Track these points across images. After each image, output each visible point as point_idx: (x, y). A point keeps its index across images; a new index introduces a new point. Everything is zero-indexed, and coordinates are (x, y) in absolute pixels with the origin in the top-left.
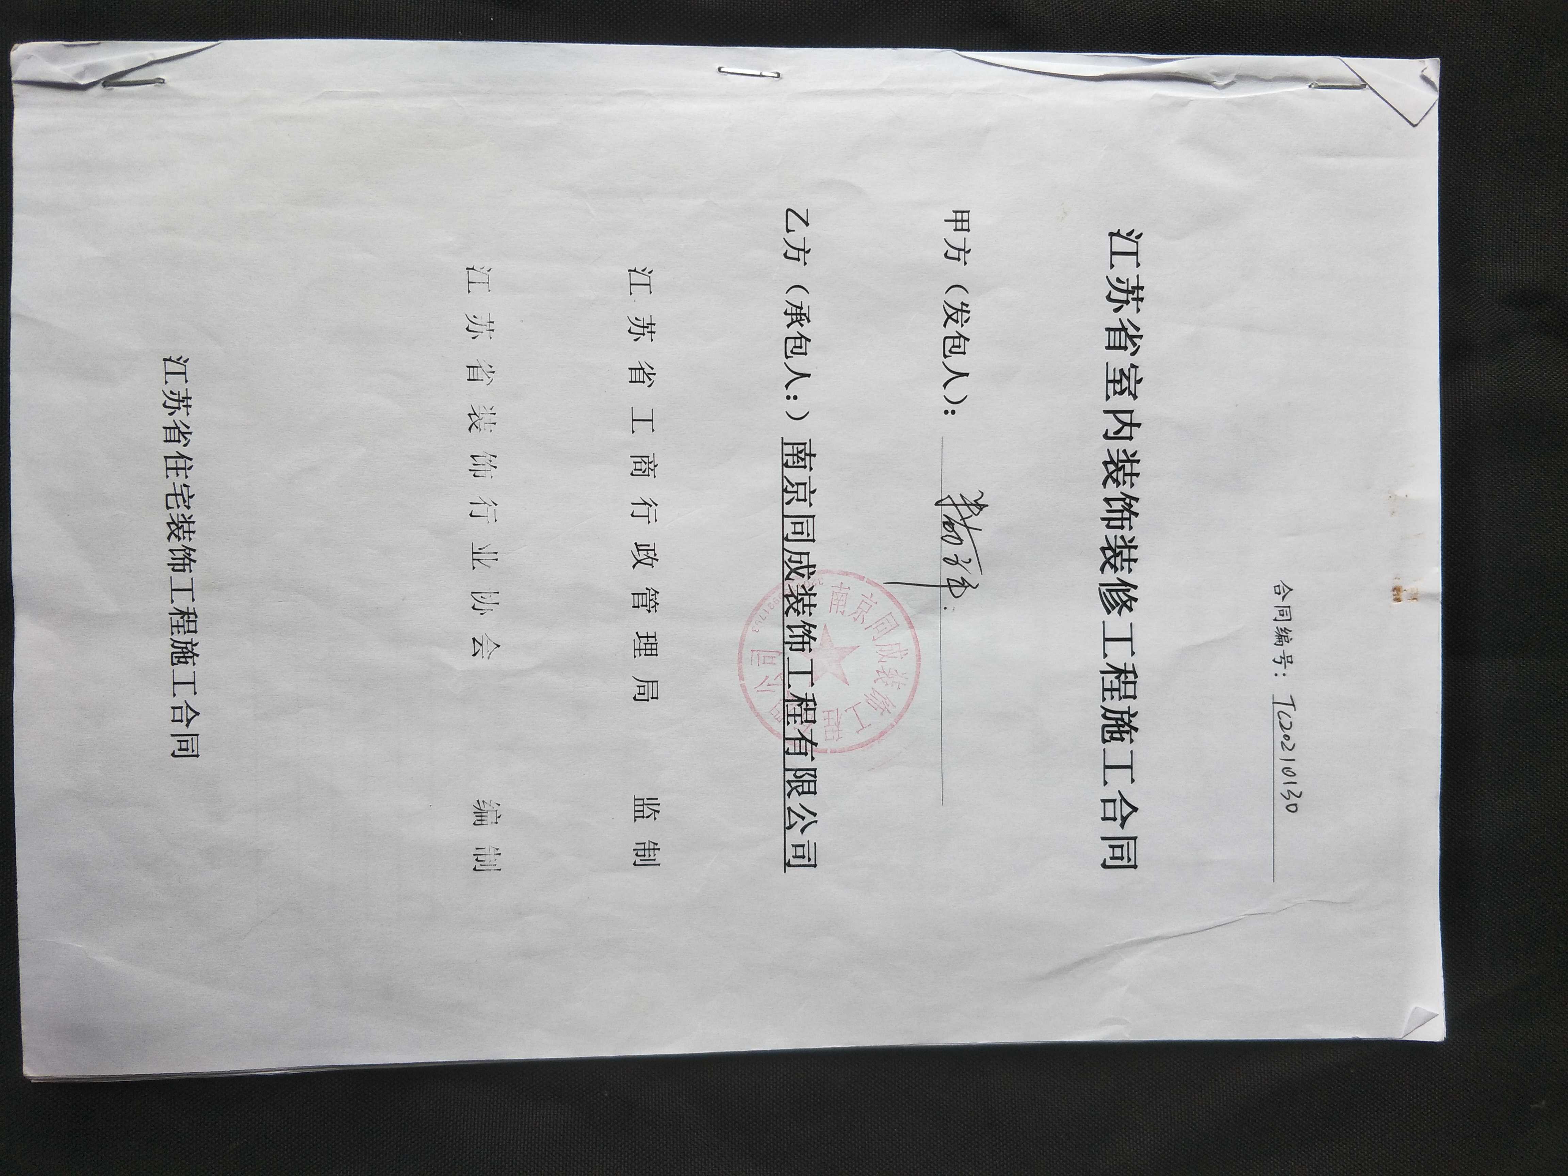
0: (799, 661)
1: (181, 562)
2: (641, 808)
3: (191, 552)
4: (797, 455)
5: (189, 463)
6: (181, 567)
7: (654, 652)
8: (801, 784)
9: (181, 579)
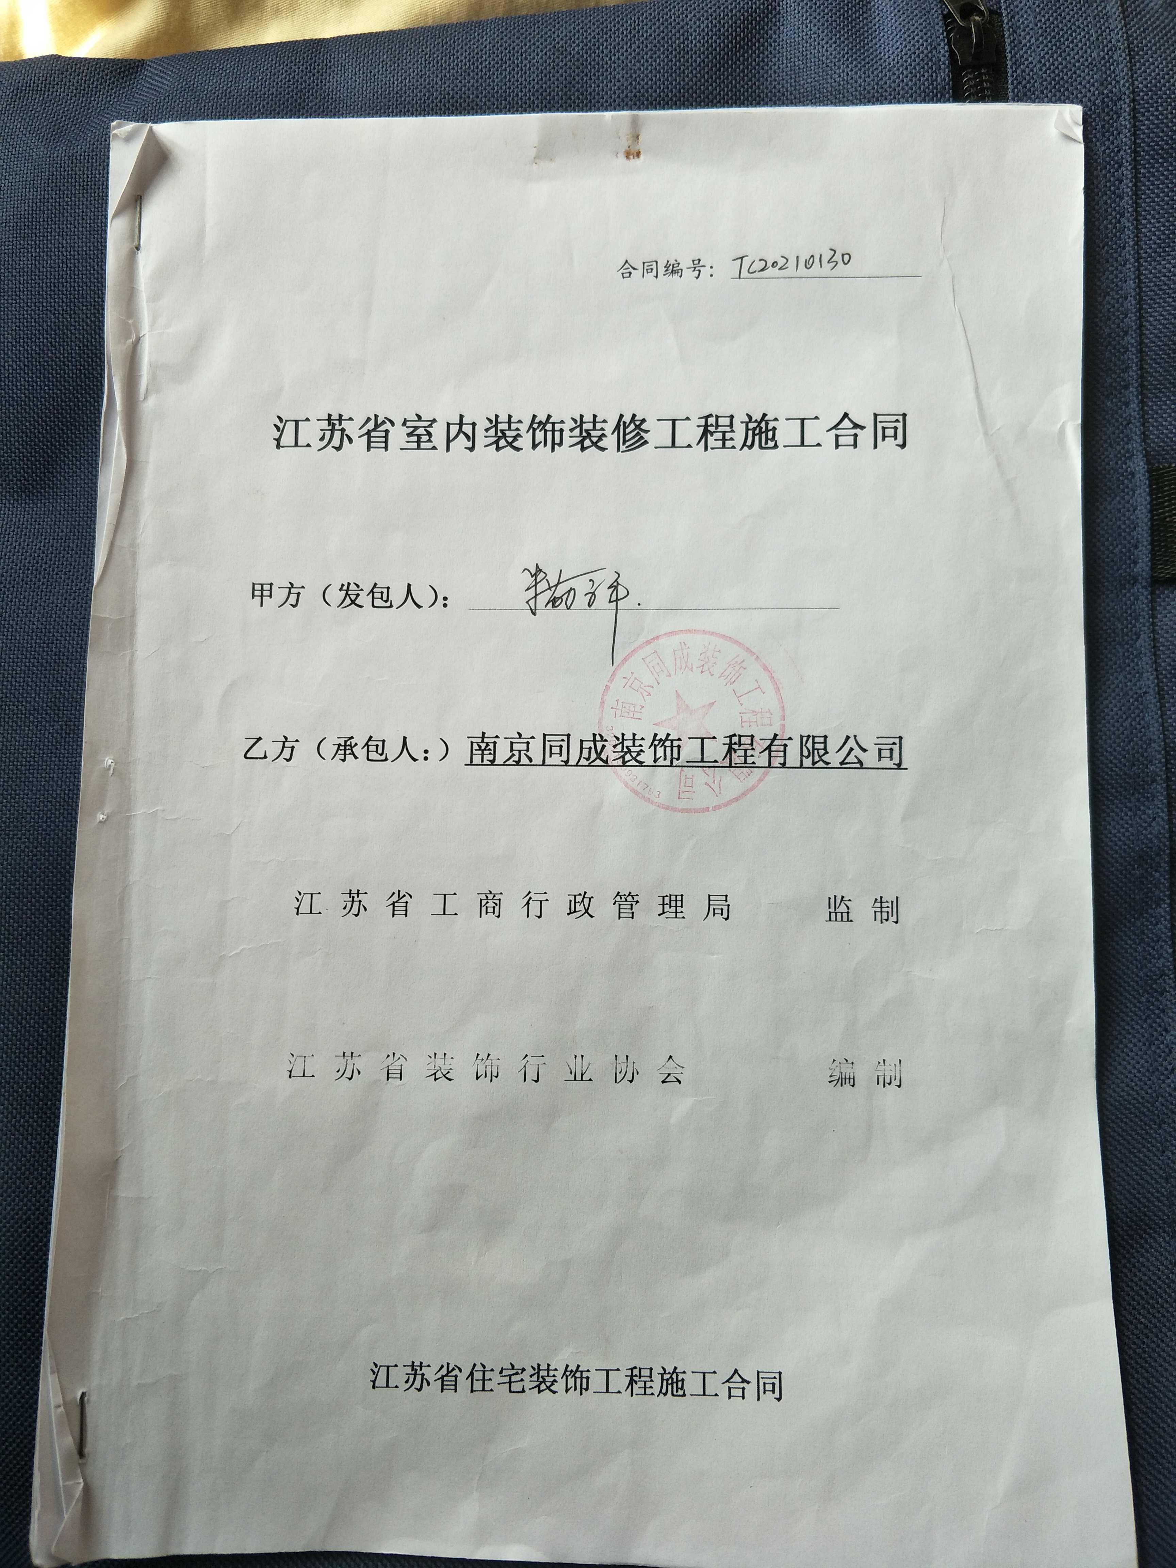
0: (690, 751)
1: (578, 1381)
2: (839, 915)
3: (569, 1369)
4: (483, 751)
5: (479, 1367)
6: (584, 1380)
7: (679, 898)
8: (816, 752)
9: (597, 1381)
